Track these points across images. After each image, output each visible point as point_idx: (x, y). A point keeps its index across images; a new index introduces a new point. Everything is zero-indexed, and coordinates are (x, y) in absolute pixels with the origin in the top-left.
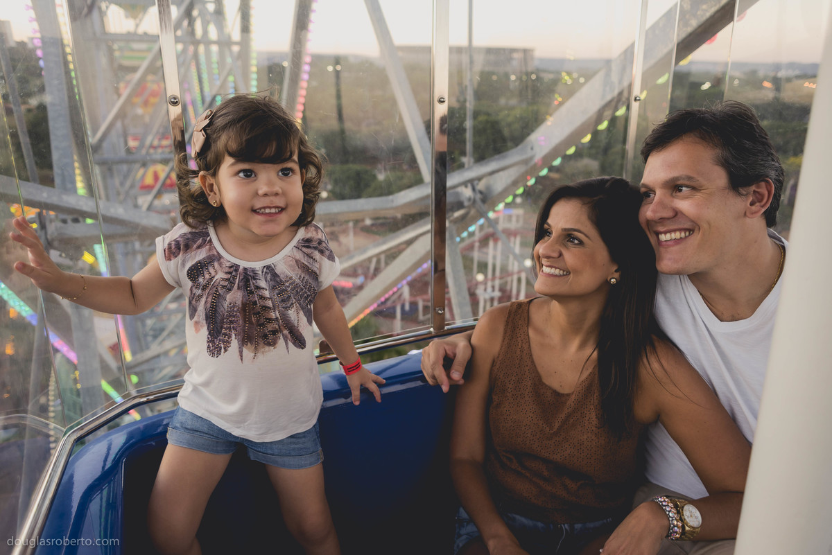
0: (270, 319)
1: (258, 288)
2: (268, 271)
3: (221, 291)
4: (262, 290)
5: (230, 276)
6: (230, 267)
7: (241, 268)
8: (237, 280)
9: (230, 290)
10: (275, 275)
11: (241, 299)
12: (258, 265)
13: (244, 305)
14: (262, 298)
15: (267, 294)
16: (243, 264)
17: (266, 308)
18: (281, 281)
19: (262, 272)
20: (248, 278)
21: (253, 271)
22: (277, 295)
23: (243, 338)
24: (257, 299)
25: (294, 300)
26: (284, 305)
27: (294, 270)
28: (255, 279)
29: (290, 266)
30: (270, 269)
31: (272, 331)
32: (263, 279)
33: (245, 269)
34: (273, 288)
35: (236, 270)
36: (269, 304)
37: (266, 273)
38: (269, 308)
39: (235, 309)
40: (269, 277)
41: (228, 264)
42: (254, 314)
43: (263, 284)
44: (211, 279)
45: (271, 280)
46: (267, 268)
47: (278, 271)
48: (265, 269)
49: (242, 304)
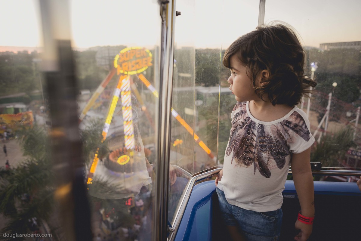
0: (251, 151)
1: (253, 133)
2: (261, 127)
3: (238, 127)
4: (254, 135)
5: (244, 121)
6: (247, 118)
7: (250, 120)
8: (246, 124)
9: (241, 128)
10: (263, 131)
11: (243, 135)
12: (257, 122)
13: (243, 138)
14: (253, 139)
15: (255, 138)
16: (252, 118)
17: (252, 145)
18: (265, 135)
19: (258, 127)
20: (251, 126)
21: (255, 124)
22: (260, 141)
23: (236, 154)
24: (250, 138)
25: (268, 149)
26: (261, 148)
27: (274, 134)
28: (253, 128)
29: (273, 131)
30: (262, 127)
31: (249, 158)
32: (257, 130)
33: (252, 121)
34: (259, 137)
35: (248, 120)
36: (254, 144)
37: (259, 128)
39: (239, 138)
40: (260, 130)
41: (247, 116)
42: (246, 145)
43: (256, 132)
44: (239, 120)
45: (260, 132)
46: (261, 126)
47: (265, 130)
48: (260, 126)
49: (243, 137)
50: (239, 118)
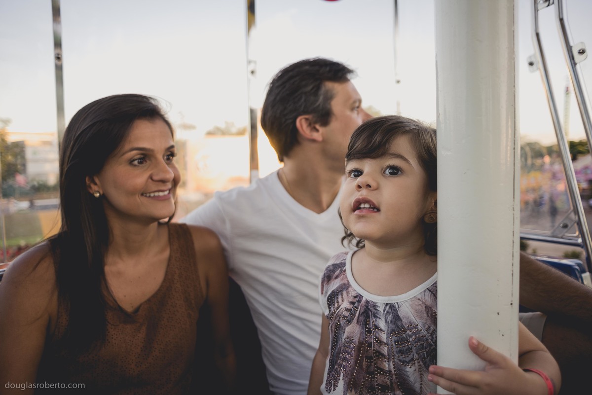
0: (382, 370)
1: (376, 327)
2: (390, 311)
3: (342, 322)
4: (379, 332)
5: (352, 306)
6: (355, 297)
7: (364, 299)
8: (358, 312)
9: (350, 322)
10: (397, 318)
11: (358, 336)
12: (380, 300)
13: (361, 343)
14: (379, 341)
15: (384, 337)
16: (367, 296)
17: (379, 354)
18: (403, 326)
19: (384, 311)
20: (368, 312)
21: (375, 306)
22: (395, 342)
24: (372, 340)
25: (416, 356)
26: (401, 358)
27: (421, 318)
28: (375, 316)
29: (417, 311)
30: (392, 308)
32: (383, 319)
33: (367, 302)
34: (391, 333)
35: (359, 301)
36: (385, 350)
37: (388, 312)
38: (383, 355)
39: (352, 346)
40: (390, 317)
41: (354, 294)
42: (367, 358)
43: (382, 324)
44: (339, 307)
45: (391, 322)
46: (390, 308)
47: (401, 314)
48: (388, 308)
49: (359, 342)
50: (338, 302)
